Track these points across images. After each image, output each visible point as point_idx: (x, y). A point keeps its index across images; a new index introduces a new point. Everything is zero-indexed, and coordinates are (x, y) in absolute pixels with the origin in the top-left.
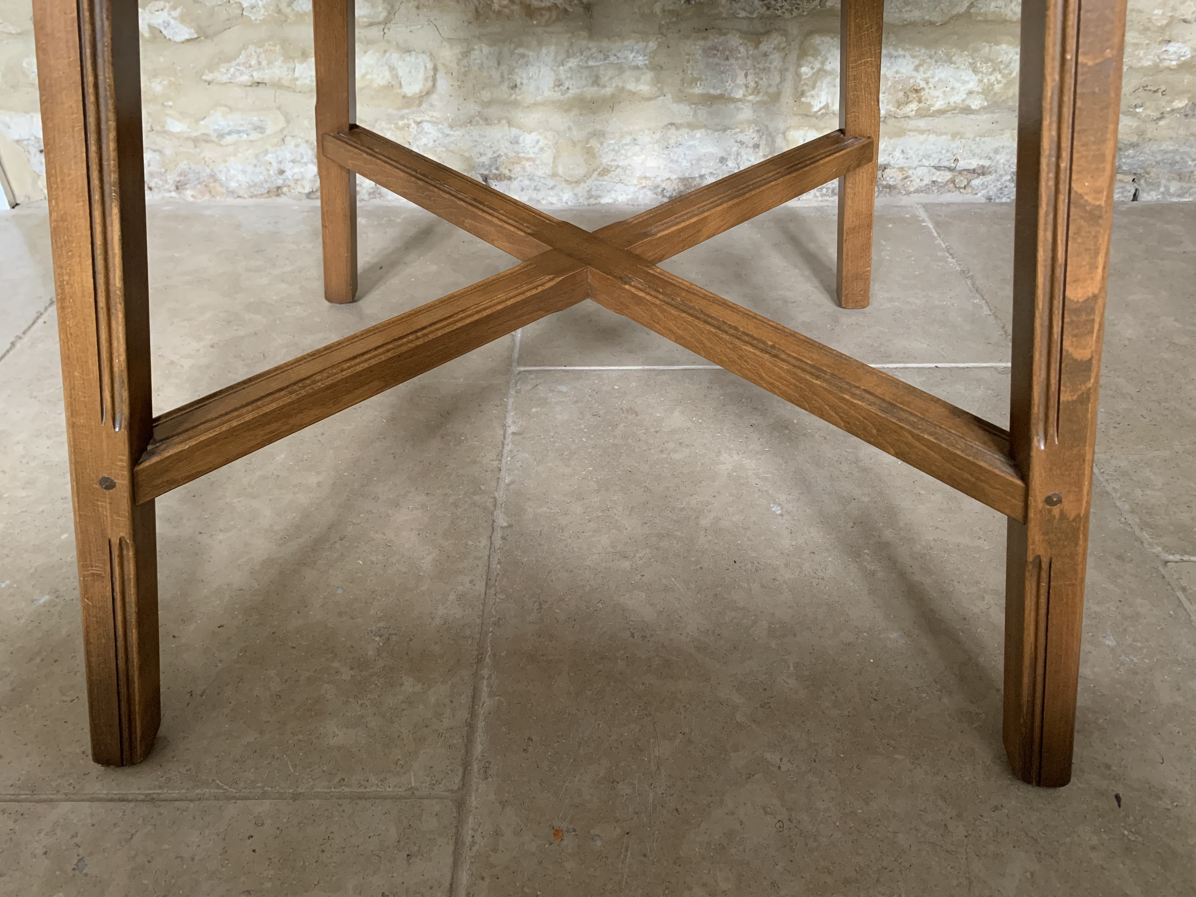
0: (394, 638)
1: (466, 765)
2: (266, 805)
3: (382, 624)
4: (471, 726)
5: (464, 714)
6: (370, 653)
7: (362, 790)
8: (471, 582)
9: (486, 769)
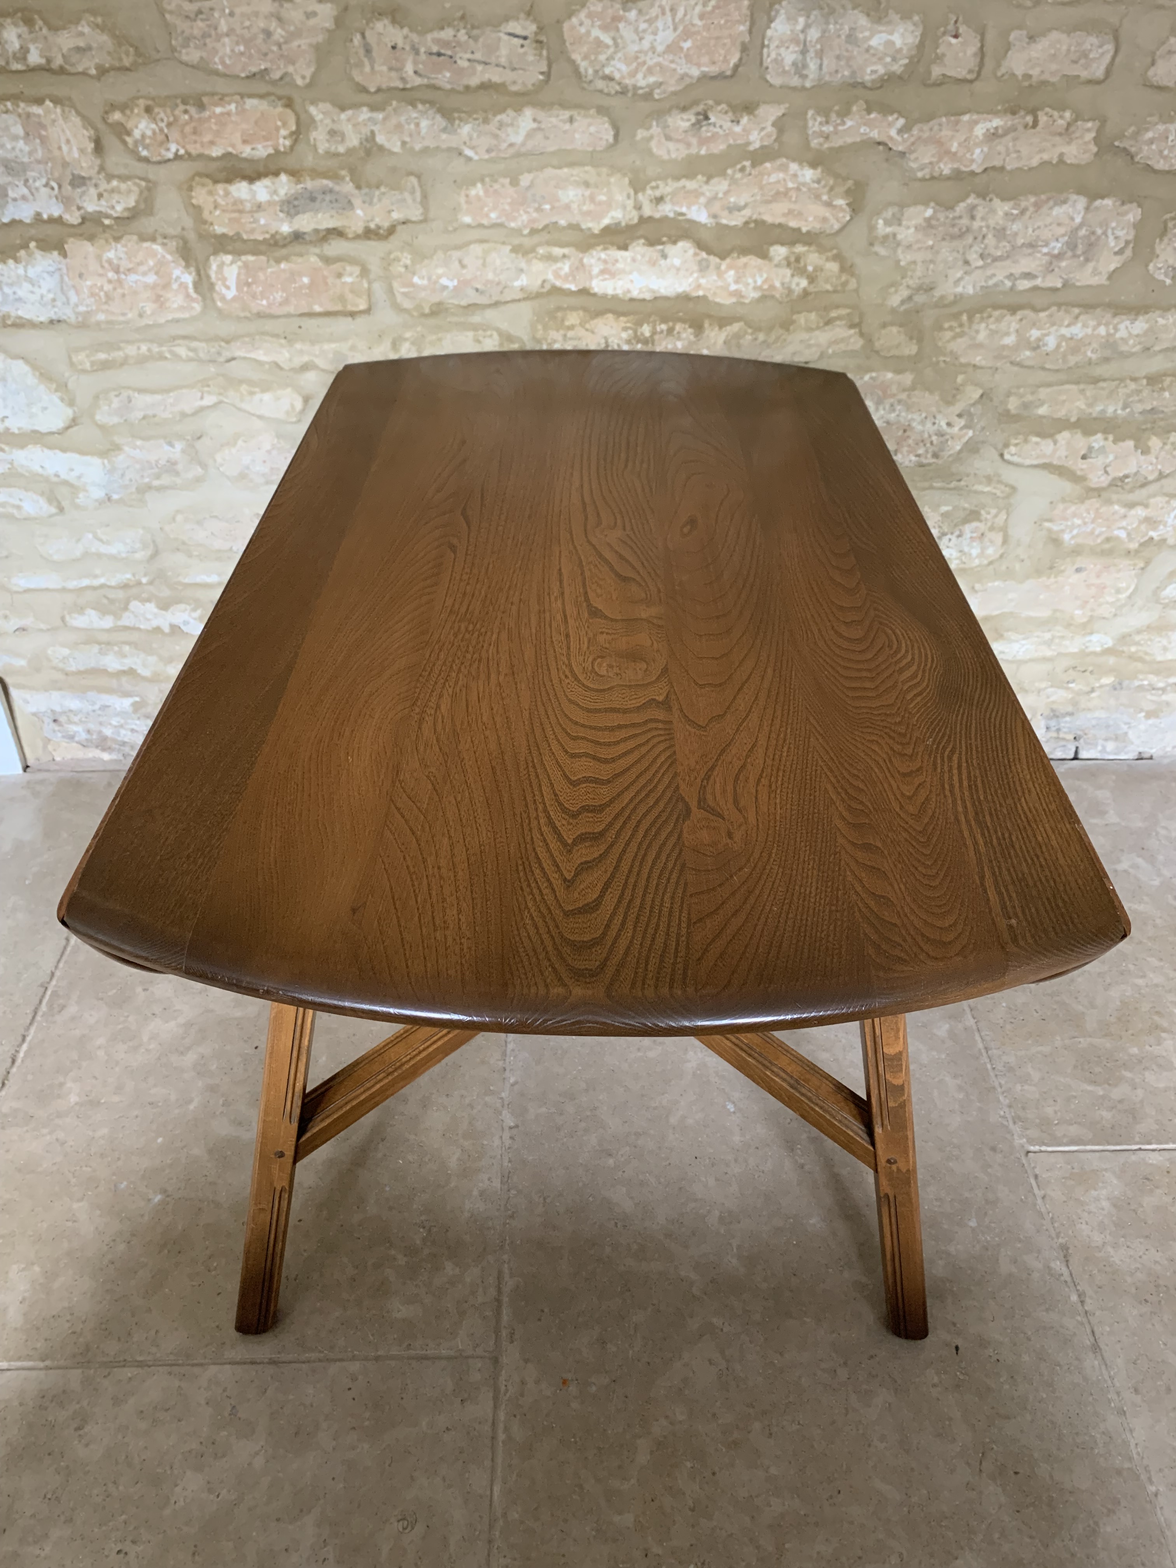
0: (435, 1230)
1: (497, 1332)
2: (355, 1367)
3: (423, 1218)
4: (498, 1301)
5: (493, 1292)
6: (418, 1242)
7: (424, 1352)
8: (489, 1179)
9: (512, 1334)
